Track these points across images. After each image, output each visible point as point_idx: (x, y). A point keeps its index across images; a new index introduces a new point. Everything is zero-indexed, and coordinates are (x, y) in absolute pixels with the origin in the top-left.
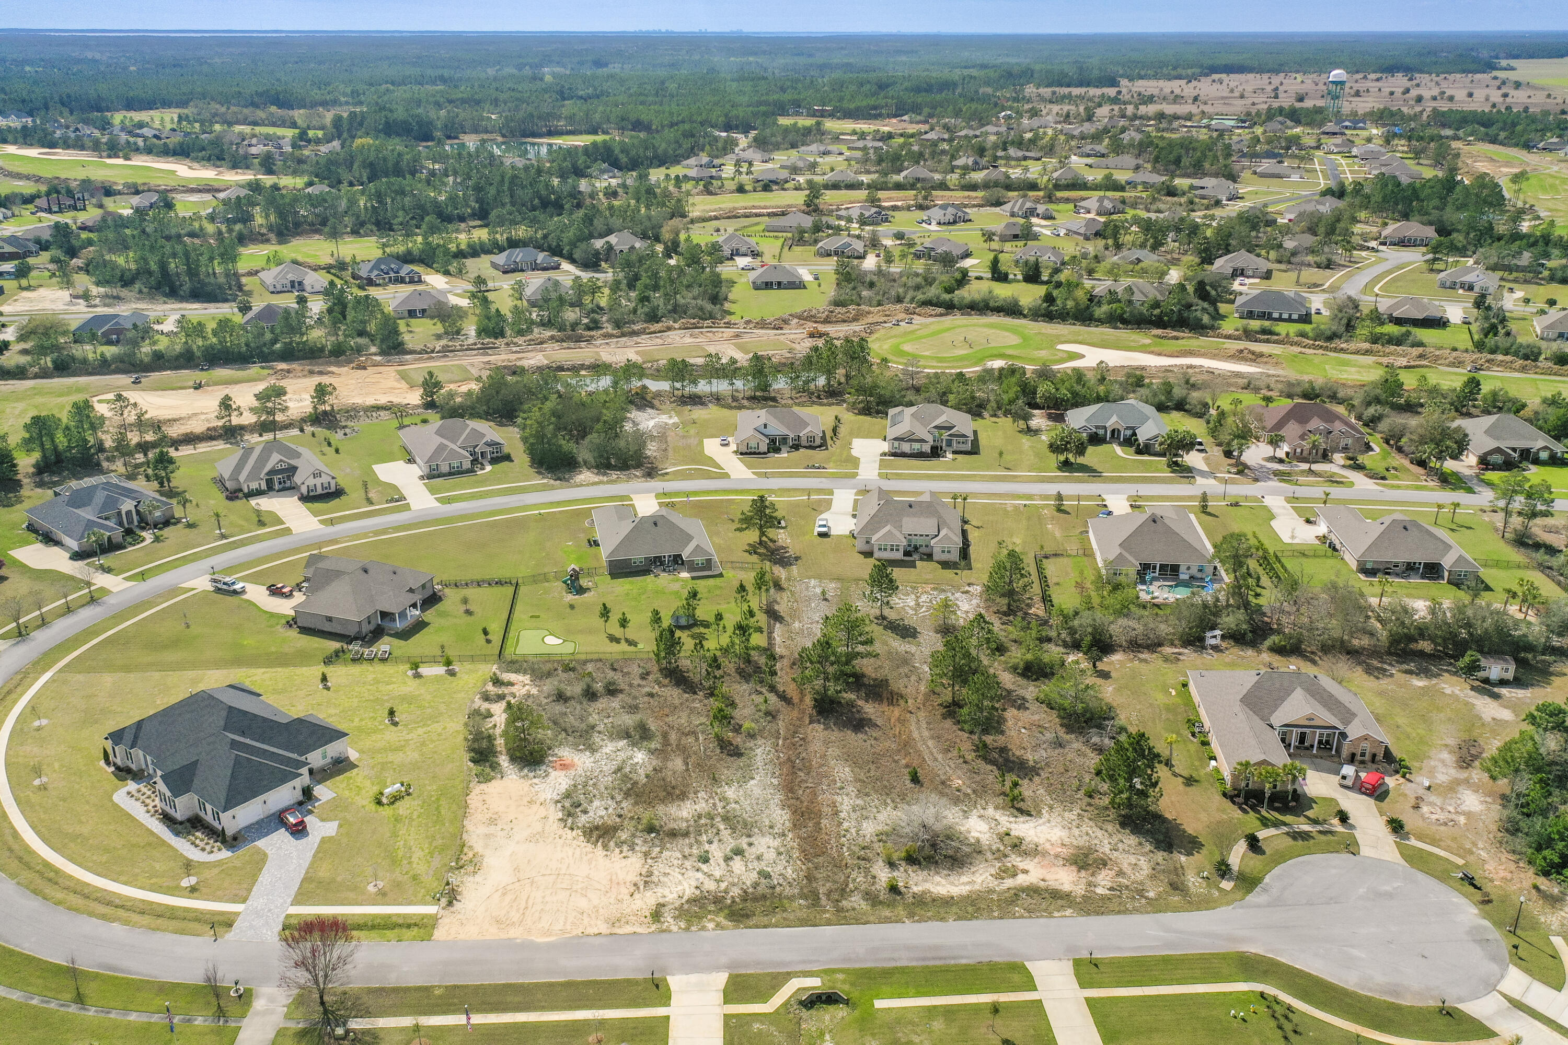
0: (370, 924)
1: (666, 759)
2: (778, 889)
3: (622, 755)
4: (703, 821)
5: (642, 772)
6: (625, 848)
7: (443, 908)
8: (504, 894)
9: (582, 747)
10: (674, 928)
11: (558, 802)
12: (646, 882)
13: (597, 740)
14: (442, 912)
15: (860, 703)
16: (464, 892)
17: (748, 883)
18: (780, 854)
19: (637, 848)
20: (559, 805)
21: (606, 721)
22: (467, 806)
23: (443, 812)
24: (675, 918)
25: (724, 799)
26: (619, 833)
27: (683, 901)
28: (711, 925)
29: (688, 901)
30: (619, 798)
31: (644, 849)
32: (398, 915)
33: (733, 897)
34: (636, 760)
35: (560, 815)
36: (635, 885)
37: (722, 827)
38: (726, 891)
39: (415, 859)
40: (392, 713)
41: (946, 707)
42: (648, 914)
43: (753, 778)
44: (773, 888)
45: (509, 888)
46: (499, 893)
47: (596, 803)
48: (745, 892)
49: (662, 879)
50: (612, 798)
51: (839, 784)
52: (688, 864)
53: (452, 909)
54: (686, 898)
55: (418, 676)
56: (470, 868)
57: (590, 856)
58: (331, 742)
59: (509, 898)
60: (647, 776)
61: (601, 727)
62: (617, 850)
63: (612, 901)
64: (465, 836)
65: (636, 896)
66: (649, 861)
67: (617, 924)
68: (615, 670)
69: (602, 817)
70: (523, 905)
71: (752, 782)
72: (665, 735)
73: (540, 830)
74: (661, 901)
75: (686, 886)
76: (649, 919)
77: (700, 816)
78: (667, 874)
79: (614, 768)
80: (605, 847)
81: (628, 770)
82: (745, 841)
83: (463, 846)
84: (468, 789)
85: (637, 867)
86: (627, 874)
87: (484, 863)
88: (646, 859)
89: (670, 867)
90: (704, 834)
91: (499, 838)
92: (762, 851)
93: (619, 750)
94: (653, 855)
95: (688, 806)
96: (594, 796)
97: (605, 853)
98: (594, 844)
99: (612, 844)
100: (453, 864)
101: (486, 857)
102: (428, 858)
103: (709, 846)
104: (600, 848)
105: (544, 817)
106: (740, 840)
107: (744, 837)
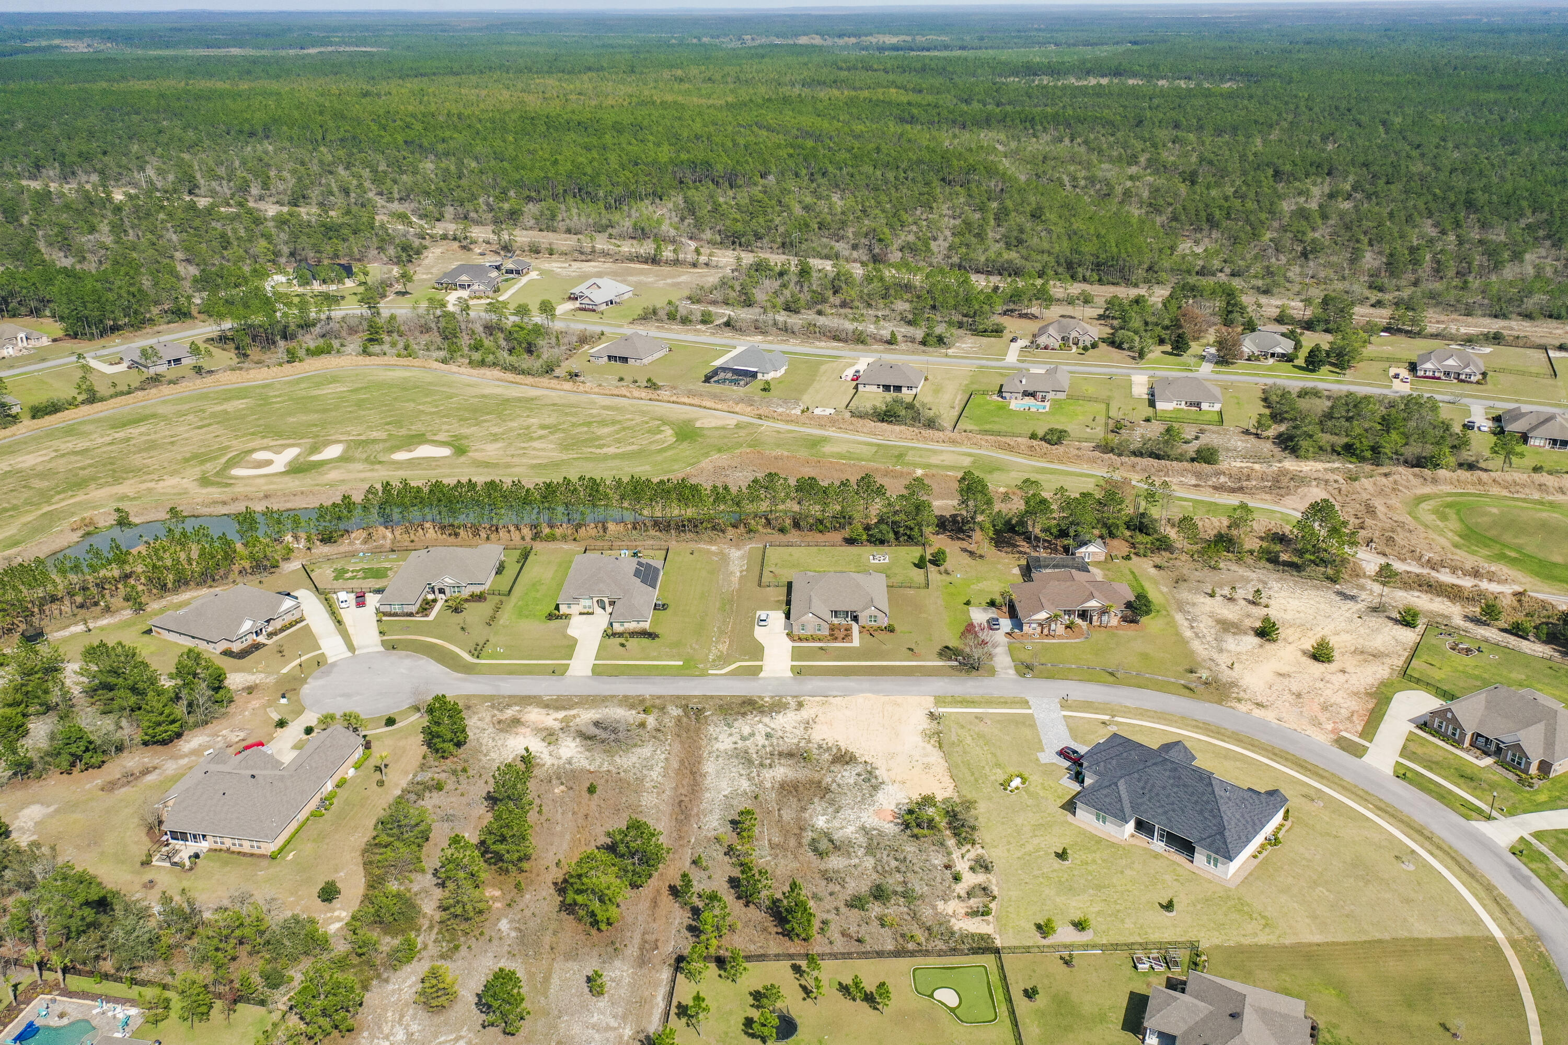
1: (799, 819)
3: (836, 823)
4: (768, 761)
5: (819, 809)
6: (824, 747)
9: (874, 832)
11: (882, 783)
12: (808, 723)
13: (862, 840)
18: (716, 739)
19: (816, 746)
20: (880, 781)
25: (750, 779)
26: (830, 758)
30: (834, 786)
31: (810, 745)
34: (824, 818)
35: (877, 772)
37: (754, 756)
39: (969, 738)
43: (724, 797)
47: (852, 781)
50: (838, 785)
52: (780, 733)
57: (848, 743)
60: (813, 804)
61: (860, 853)
62: (830, 746)
64: (941, 754)
66: (807, 738)
69: (845, 771)
71: (726, 793)
72: (800, 845)
73: (889, 762)
77: (771, 766)
78: (795, 728)
79: (842, 812)
80: (839, 749)
81: (830, 810)
82: (738, 747)
83: (940, 748)
84: (958, 793)
85: (814, 733)
86: (821, 729)
87: (920, 737)
88: (809, 739)
89: (792, 733)
90: (768, 752)
91: (917, 755)
92: (728, 740)
93: (840, 829)
94: (804, 741)
95: (779, 776)
96: (854, 787)
97: (838, 744)
98: (847, 751)
99: (834, 751)
100: (941, 736)
101: (920, 742)
102: (960, 739)
103: (765, 744)
104: (842, 748)
105: (889, 771)
106: (742, 746)
107: (739, 749)
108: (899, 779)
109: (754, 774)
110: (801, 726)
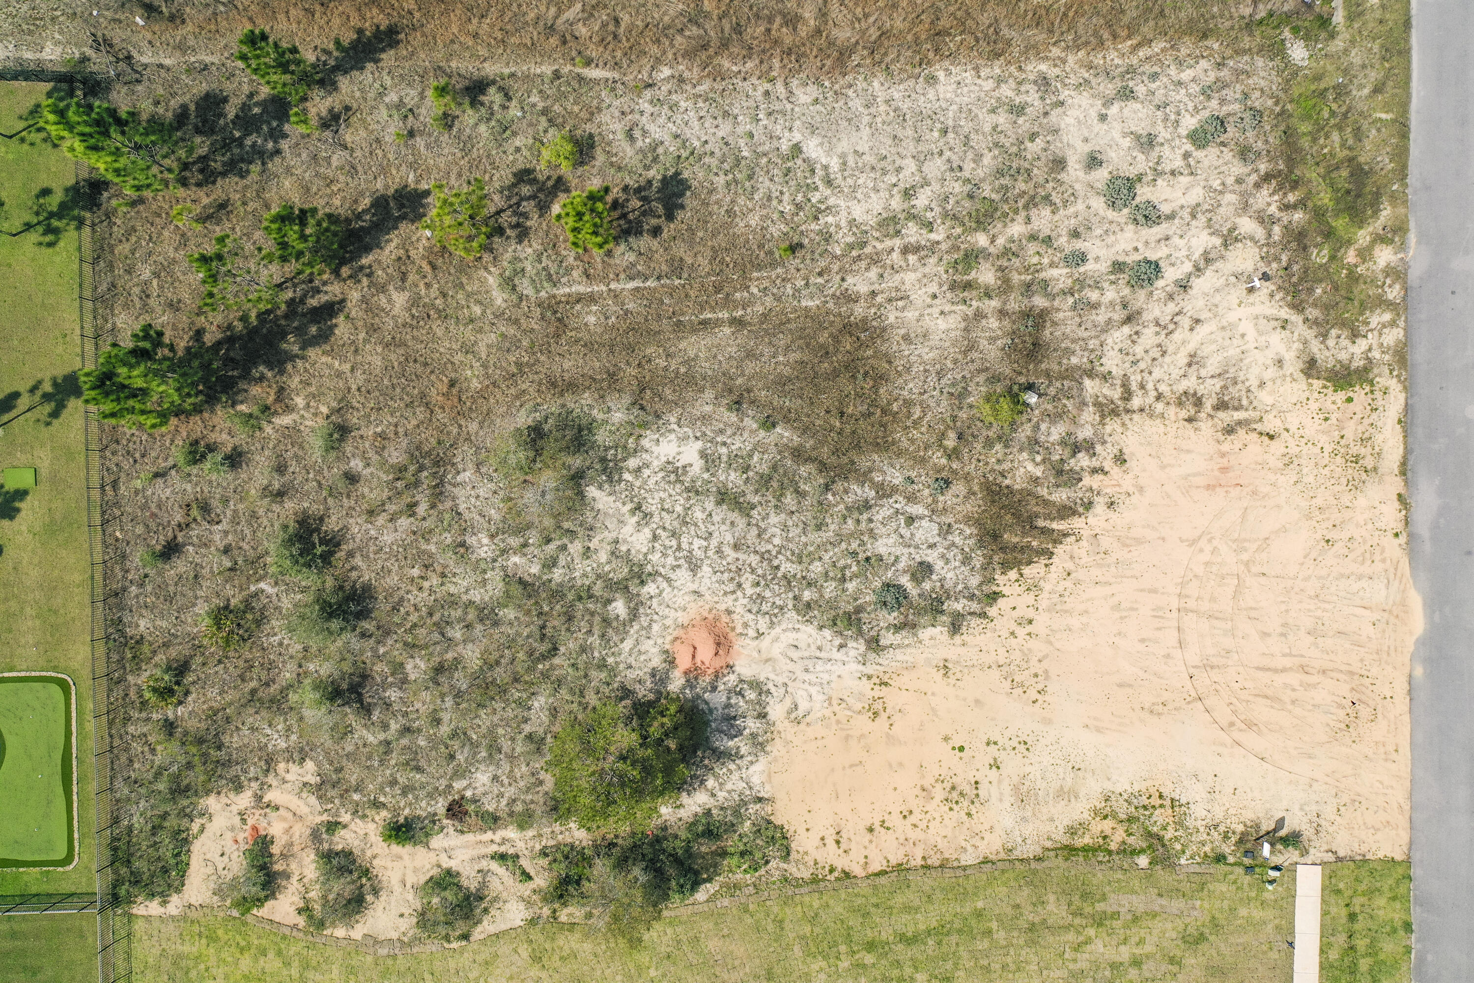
2: (1258, 102)
4: (986, 275)
6: (1083, 460)
7: (1305, 852)
8: (1250, 725)
9: (619, 607)
10: (1392, 336)
11: (874, 645)
12: (1222, 406)
14: (1315, 854)
16: (1249, 816)
17: (1238, 169)
18: (1127, 94)
19: (1085, 433)
20: (888, 638)
21: (485, 552)
22: (900, 869)
23: (923, 922)
24: (1355, 335)
26: (1015, 481)
27: (1296, 318)
28: (1384, 256)
29: (1297, 307)
30: (860, 492)
31: (1089, 415)
33: (1286, 207)
35: (933, 633)
36: (1229, 430)
37: (1017, 229)
38: (1263, 219)
39: (1125, 953)
42: (1341, 396)
43: (797, 149)
44: (1257, 114)
46: (1249, 738)
47: (884, 546)
49: (1212, 366)
50: (866, 506)
52: (1157, 311)
53: (1308, 832)
54: (1285, 313)
57: (1106, 542)
60: (769, 424)
61: (521, 564)
62: (1087, 481)
63: (1286, 480)
64: (1030, 850)
65: (1271, 424)
66: (1136, 402)
67: (1369, 463)
69: (946, 530)
70: (1294, 679)
73: (995, 674)
74: (1293, 366)
75: (1242, 312)
76: (1359, 394)
78: (1193, 361)
79: (720, 513)
80: (1067, 511)
82: (1075, 172)
83: (1070, 850)
84: (815, 880)
85: (1162, 429)
86: (1188, 451)
87: (1136, 788)
88: (1128, 411)
89: (1164, 353)
90: (1042, 275)
91: (1028, 769)
92: (1116, 134)
93: (639, 508)
94: (1116, 394)
95: (910, 315)
96: (854, 554)
97: (1100, 507)
98: (1058, 538)
99: (1061, 496)
100: (1143, 861)
101: (1109, 786)
102: (1117, 924)
103: (1091, 261)
104: (1077, 523)
105: (942, 671)
106: (1077, 186)
107: (1063, 176)
108: (893, 698)
109: (912, 233)
110: (1209, 381)
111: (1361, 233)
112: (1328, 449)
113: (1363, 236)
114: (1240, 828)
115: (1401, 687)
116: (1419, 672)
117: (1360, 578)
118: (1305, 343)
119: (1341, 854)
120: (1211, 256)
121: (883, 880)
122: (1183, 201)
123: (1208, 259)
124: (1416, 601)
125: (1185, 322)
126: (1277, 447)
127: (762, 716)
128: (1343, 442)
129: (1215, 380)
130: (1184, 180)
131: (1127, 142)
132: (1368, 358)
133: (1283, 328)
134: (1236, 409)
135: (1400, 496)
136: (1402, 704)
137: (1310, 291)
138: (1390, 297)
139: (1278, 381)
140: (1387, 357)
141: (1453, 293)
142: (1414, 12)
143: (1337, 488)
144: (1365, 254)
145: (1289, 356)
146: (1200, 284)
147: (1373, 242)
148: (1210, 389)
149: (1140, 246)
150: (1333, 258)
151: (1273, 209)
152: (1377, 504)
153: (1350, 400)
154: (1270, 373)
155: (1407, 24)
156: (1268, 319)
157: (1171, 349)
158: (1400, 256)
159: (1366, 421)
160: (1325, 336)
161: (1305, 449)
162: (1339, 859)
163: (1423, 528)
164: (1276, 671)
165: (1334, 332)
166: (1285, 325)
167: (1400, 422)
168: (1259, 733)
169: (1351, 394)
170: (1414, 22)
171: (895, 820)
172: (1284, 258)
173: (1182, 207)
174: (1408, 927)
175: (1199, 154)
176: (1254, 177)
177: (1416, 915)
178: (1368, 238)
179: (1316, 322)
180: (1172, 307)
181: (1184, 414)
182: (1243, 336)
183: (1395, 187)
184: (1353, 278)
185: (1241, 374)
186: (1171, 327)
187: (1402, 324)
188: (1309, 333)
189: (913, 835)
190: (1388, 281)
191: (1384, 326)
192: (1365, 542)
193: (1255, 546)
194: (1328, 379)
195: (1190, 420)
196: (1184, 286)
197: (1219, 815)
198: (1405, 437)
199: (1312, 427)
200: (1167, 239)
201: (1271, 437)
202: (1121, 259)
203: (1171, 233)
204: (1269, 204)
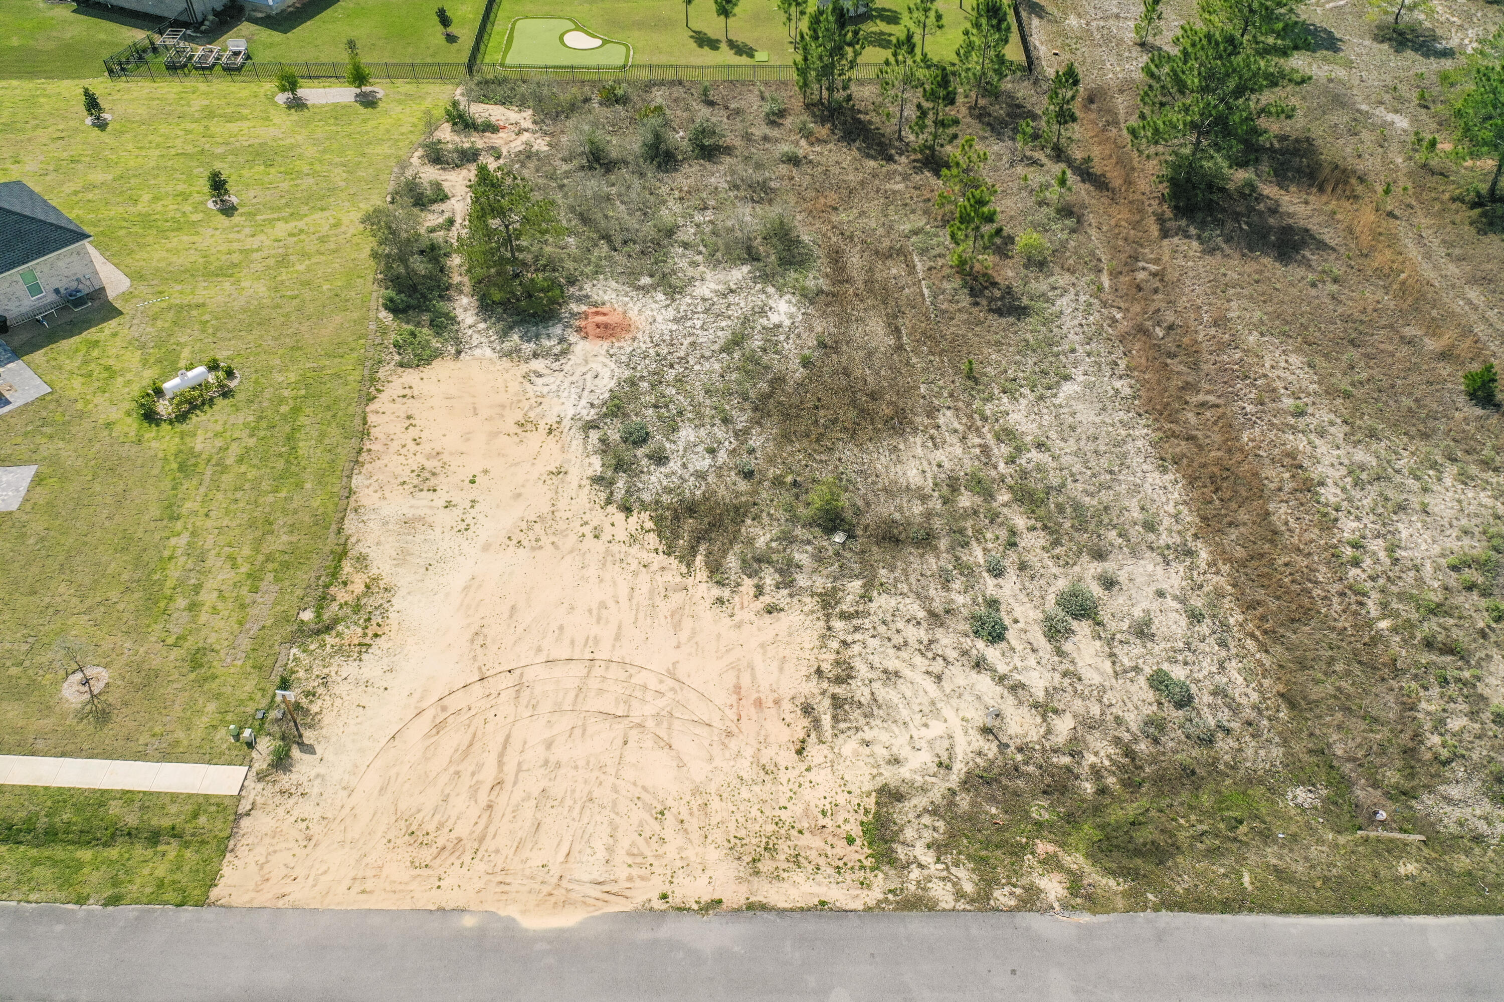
0: (42, 822)
1: (845, 320)
2: (1224, 746)
3: (741, 304)
4: (965, 500)
5: (789, 347)
6: (769, 578)
7: (261, 777)
8: (439, 727)
9: (645, 280)
10: (942, 893)
11: (590, 426)
12: (837, 702)
13: (683, 263)
14: (255, 789)
15: (1269, 190)
16: (327, 718)
17: (1133, 720)
18: (1195, 617)
19: (802, 580)
20: (594, 435)
21: (699, 218)
22: (365, 433)
23: (303, 448)
24: (939, 848)
25: (1006, 435)
26: (749, 527)
27: (954, 779)
28: (1053, 886)
29: (967, 783)
30: (741, 420)
31: (821, 583)
32: (128, 796)
33: (1096, 773)
34: (775, 318)
35: (596, 465)
36: (807, 710)
37: (1020, 522)
38: (1074, 747)
39: (208, 597)
40: (218, 185)
41: (1474, 205)
42: (856, 831)
43: (1067, 378)
44: (1208, 741)
45: (456, 702)
46: (425, 723)
47: (687, 434)
48: (1129, 753)
49: (884, 693)
50: (725, 421)
51: (1288, 402)
52: (946, 641)
53: (285, 780)
54: (959, 768)
55: (297, 104)
56: (352, 633)
57: (678, 598)
58: (41, 253)
59: (453, 739)
60: (806, 363)
61: (688, 233)
62: (748, 584)
63: (745, 768)
64: (351, 525)
65: (816, 753)
66: (838, 625)
67: (766, 866)
68: (711, 104)
69: (701, 476)
70: (488, 775)
71: (1068, 388)
72: (836, 257)
73: (546, 509)
74: (890, 776)
75: (955, 723)
76: (859, 853)
77: (953, 485)
78: (891, 676)
80: (715, 569)
81: (757, 343)
82: (1091, 569)
83: (341, 555)
84: (372, 379)
85: (808, 646)
86: (781, 669)
87: (392, 615)
88: (828, 617)
89: (898, 648)
90: (974, 544)
91: (438, 530)
92: (1145, 604)
93: (732, 291)
94: (847, 605)
95: (919, 451)
96: (680, 413)
97: (716, 592)
98: (687, 560)
99: (732, 562)
100: (307, 616)
101: (400, 593)
102: (244, 591)
103: (995, 582)
104: (702, 574)
105: (555, 471)
106: (1077, 568)
107: (1085, 558)
108: (536, 438)
110: (867, 691)
111: (1081, 859)
112: (784, 815)
113: (1075, 860)
114: (315, 708)
115: (450, 898)
116: (468, 921)
117: (610, 849)
118: (924, 790)
119: (245, 823)
120: (1020, 691)
121: (358, 421)
122: (1080, 664)
123: (1016, 688)
124: (568, 919)
125: (938, 666)
126: (788, 757)
127: (536, 355)
128: (794, 832)
129: (869, 696)
130: (1107, 665)
131: (1138, 613)
132: (909, 864)
133: (940, 764)
134: (835, 718)
135: (720, 902)
136: (427, 899)
137: (993, 799)
138: (997, 894)
139: (871, 760)
140: (912, 887)
141: (1013, 972)
142: (1406, 919)
143: (732, 826)
144: (1051, 863)
145: (905, 772)
146: (984, 682)
147: (1069, 871)
148: (859, 690)
149: (1020, 625)
150: (1039, 824)
151: (1091, 759)
152: (709, 873)
153: (850, 841)
154: (880, 752)
155: (1387, 911)
156: (950, 749)
157: (904, 654)
158: (1056, 905)
159: (822, 861)
160: (934, 812)
161: (785, 788)
162: (238, 817)
163: (670, 929)
164: (501, 755)
165: (941, 824)
166: (945, 766)
167: (823, 903)
168: (427, 736)
169: (858, 842)
170: (1391, 920)
171: (413, 433)
172: (1031, 769)
173: (1072, 662)
174: (114, 901)
175: (1142, 680)
176: (1127, 737)
177: (128, 912)
178: (1074, 867)
179: (951, 804)
180: (952, 655)
181: (826, 667)
182: (926, 725)
183: (1150, 896)
184: (1017, 851)
185: (878, 722)
186: (930, 655)
187: (961, 905)
188: (937, 795)
189: (395, 446)
190: (1018, 891)
191: (954, 884)
192: (657, 857)
193: (663, 733)
194: (877, 815)
195: (819, 672)
196: (979, 665)
197: (337, 689)
198: (802, 909)
199: (814, 797)
200: (1033, 650)
201: (799, 752)
202: (1003, 608)
203: (1041, 653)
204: (1096, 754)
